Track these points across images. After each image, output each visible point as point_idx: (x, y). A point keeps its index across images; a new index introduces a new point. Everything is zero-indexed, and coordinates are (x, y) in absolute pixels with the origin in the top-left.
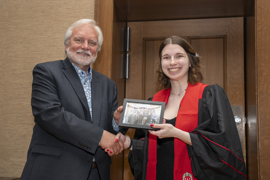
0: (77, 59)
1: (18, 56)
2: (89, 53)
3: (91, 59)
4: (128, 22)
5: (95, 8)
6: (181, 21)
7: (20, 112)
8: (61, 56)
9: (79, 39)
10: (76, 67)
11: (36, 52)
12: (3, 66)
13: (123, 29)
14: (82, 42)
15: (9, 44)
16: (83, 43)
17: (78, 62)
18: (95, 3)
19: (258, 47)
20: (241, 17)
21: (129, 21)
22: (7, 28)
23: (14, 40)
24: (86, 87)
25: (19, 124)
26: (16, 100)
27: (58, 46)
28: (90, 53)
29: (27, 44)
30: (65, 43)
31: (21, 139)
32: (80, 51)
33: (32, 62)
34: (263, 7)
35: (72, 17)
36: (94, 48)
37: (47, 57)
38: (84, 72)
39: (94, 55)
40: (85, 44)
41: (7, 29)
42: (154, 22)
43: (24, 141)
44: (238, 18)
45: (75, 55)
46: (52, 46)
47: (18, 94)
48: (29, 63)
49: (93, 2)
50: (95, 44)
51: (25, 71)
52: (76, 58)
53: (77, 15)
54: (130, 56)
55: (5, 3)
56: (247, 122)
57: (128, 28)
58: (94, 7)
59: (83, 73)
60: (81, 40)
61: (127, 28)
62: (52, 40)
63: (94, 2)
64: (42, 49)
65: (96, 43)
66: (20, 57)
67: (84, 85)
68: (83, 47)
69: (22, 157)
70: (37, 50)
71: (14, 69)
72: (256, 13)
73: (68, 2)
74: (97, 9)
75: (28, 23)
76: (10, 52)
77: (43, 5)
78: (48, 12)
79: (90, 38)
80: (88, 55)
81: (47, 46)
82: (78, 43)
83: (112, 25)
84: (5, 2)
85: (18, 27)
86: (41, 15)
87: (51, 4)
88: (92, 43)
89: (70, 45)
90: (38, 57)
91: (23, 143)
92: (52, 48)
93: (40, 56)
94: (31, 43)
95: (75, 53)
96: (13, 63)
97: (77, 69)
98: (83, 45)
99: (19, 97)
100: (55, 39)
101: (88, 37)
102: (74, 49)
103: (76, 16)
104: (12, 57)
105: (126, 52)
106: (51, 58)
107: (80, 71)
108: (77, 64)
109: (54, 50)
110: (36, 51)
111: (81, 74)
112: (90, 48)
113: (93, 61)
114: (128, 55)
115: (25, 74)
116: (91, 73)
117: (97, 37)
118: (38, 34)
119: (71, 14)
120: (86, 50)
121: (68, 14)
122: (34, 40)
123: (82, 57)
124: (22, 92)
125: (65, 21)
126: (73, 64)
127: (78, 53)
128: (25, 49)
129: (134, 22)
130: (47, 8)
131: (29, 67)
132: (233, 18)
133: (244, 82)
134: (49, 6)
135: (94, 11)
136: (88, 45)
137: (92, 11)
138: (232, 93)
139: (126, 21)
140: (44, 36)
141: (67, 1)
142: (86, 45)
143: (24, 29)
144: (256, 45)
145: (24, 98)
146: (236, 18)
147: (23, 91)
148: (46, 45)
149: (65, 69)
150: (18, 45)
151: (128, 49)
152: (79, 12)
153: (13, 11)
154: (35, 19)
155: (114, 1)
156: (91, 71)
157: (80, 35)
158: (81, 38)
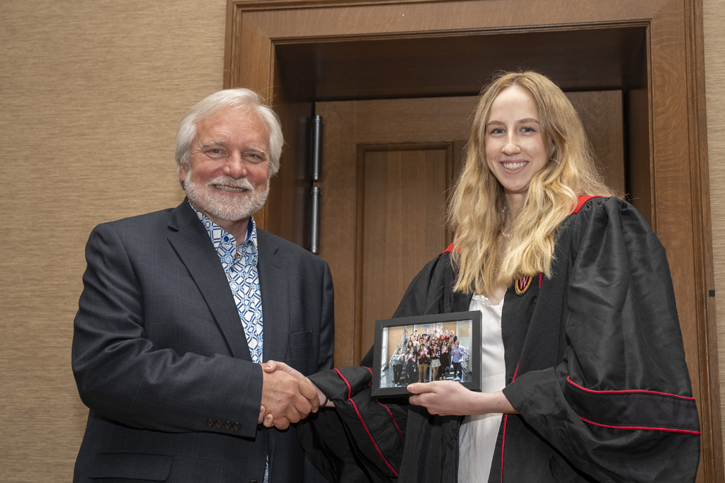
0: (213, 204)
1: (18, 195)
2: (246, 183)
3: (252, 199)
4: (316, 103)
5: (225, 67)
7: (20, 346)
8: (132, 194)
9: (217, 147)
10: (208, 224)
11: (65, 185)
13: (303, 121)
14: (225, 156)
16: (228, 157)
17: (217, 213)
18: (225, 53)
19: (657, 172)
20: (615, 91)
21: (321, 100)
23: (9, 152)
24: (237, 278)
25: (15, 379)
26: (10, 314)
27: (125, 167)
28: (249, 184)
29: (41, 163)
30: (178, 160)
31: (21, 420)
32: (220, 180)
33: (54, 209)
34: (667, 67)
35: (163, 89)
36: (259, 169)
37: (94, 198)
38: (230, 236)
40: (233, 161)
42: (387, 101)
43: (28, 427)
44: (609, 92)
45: (207, 193)
46: (109, 166)
47: (14, 298)
48: (48, 212)
49: (221, 49)
50: (261, 158)
51: (35, 234)
52: (211, 201)
53: (176, 85)
54: (321, 193)
57: (318, 117)
58: (222, 65)
59: (226, 239)
60: (223, 150)
61: (314, 117)
62: (109, 152)
63: (223, 52)
64: (81, 176)
66: (23, 198)
67: (231, 273)
68: (227, 169)
69: (22, 471)
70: (67, 178)
71: (7, 229)
72: (649, 83)
73: (154, 51)
74: (231, 69)
75: (46, 106)
78: (100, 77)
79: (247, 145)
80: (245, 190)
81: (94, 166)
82: (215, 159)
85: (19, 116)
86: (80, 85)
87: (109, 57)
88: (253, 156)
89: (192, 165)
90: (71, 198)
91: (25, 431)
92: (109, 172)
93: (75, 194)
94: (52, 159)
95: (207, 185)
96: (3, 214)
97: (211, 228)
98: (228, 164)
99: (17, 305)
100: (117, 148)
101: (240, 142)
102: (203, 177)
103: (175, 87)
105: (310, 182)
106: (107, 199)
107: (217, 234)
109: (115, 179)
110: (66, 181)
111: (223, 241)
112: (248, 171)
113: (259, 205)
114: (316, 188)
115: (35, 242)
116: (254, 240)
117: (265, 139)
118: (73, 136)
119: (162, 83)
120: (236, 179)
121: (154, 81)
122: (60, 150)
123: (226, 198)
124: (27, 291)
125: (146, 102)
126: (200, 215)
127: (215, 185)
128: (36, 176)
129: (332, 103)
130: (97, 67)
131: (47, 224)
132: (594, 93)
134: (103, 62)
135: (222, 74)
137: (218, 75)
139: (313, 100)
140: (89, 141)
141: (153, 49)
142: (236, 164)
143: (36, 122)
144: (651, 165)
145: (30, 308)
146: (603, 92)
147: (29, 288)
148: (92, 166)
150: (18, 166)
151: (316, 174)
152: (184, 78)
153: (8, 75)
154: (64, 97)
155: (277, 47)
156: (253, 233)
157: (218, 136)
158: (221, 144)
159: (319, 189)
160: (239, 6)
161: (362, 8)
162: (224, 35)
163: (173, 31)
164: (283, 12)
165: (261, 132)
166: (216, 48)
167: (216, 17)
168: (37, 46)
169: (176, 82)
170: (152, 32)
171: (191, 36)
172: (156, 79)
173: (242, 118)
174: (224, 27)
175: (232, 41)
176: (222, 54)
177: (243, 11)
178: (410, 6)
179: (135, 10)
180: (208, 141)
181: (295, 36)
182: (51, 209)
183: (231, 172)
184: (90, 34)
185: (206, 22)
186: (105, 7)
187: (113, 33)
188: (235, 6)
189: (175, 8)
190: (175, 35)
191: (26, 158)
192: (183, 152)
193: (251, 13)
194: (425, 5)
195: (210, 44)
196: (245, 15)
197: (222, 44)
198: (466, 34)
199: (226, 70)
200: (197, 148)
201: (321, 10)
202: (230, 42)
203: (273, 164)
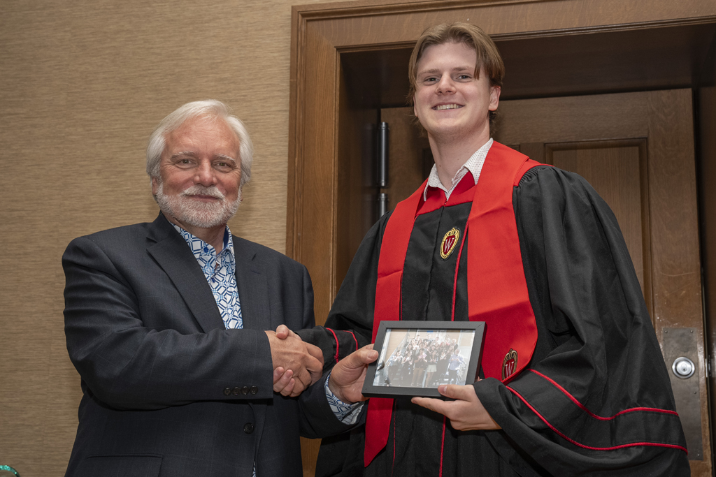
0: (187, 211)
1: (92, 208)
2: (217, 192)
3: (224, 206)
4: (382, 110)
5: (291, 77)
6: (523, 102)
9: (186, 157)
10: (186, 236)
11: (137, 197)
12: (51, 236)
13: (369, 128)
14: (194, 165)
15: (69, 178)
16: (198, 166)
17: (190, 220)
18: (291, 63)
20: (685, 90)
21: (386, 106)
22: (63, 135)
23: (82, 166)
24: (218, 288)
28: (219, 192)
29: (113, 177)
30: (150, 173)
32: (192, 190)
36: (229, 177)
38: (210, 247)
39: (231, 196)
40: (202, 169)
41: (64, 137)
44: (678, 91)
49: (287, 59)
50: (231, 166)
53: (244, 96)
54: (389, 200)
55: (59, 69)
56: (713, 373)
57: (384, 123)
58: (288, 75)
59: (206, 250)
60: (192, 160)
61: (380, 124)
63: (289, 61)
65: (233, 162)
66: (96, 211)
67: (213, 283)
68: (197, 178)
70: (139, 190)
73: (221, 62)
74: (297, 79)
75: (117, 120)
76: (71, 198)
77: (155, 73)
78: (169, 90)
79: (216, 153)
80: (216, 198)
82: (184, 169)
83: (337, 120)
84: (57, 67)
85: (91, 130)
86: (150, 99)
87: (177, 70)
88: (223, 164)
94: (124, 172)
95: (179, 195)
96: (78, 227)
97: (191, 240)
98: (198, 172)
101: (209, 151)
102: (175, 187)
103: (242, 97)
104: (76, 210)
105: (378, 188)
107: (197, 246)
108: (189, 226)
110: (138, 194)
111: (203, 252)
112: (218, 179)
114: (383, 195)
116: (232, 249)
117: (235, 147)
119: (230, 94)
120: (207, 187)
121: (222, 93)
122: (131, 163)
128: (108, 189)
129: (398, 109)
130: (165, 80)
132: (663, 92)
133: (699, 263)
134: (171, 75)
135: (289, 84)
136: (211, 170)
137: (285, 84)
138: (667, 294)
139: (378, 106)
141: (219, 61)
142: (207, 172)
143: (107, 136)
146: (672, 91)
149: (156, 242)
150: (91, 179)
151: (383, 180)
152: (251, 88)
153: (79, 90)
154: (134, 110)
155: (342, 56)
156: (230, 242)
157: (186, 146)
158: (190, 155)
159: (386, 195)
160: (304, 16)
161: (427, 14)
162: (289, 45)
163: (239, 42)
164: (348, 20)
165: (230, 141)
166: (282, 58)
167: (281, 27)
168: (107, 61)
169: (243, 93)
170: (218, 44)
171: (257, 47)
172: (224, 91)
173: (210, 127)
174: (290, 37)
175: (297, 50)
176: (288, 64)
177: (308, 21)
178: (474, 10)
179: (202, 23)
180: (177, 151)
181: (360, 44)
182: (123, 221)
183: (201, 180)
184: (158, 48)
185: (271, 33)
186: (172, 20)
187: (181, 46)
188: (300, 16)
189: (241, 19)
190: (242, 46)
191: (99, 172)
192: (154, 165)
193: (316, 22)
194: (490, 9)
195: (276, 55)
196: (310, 24)
197: (288, 54)
198: (532, 37)
199: (292, 80)
200: (167, 160)
201: (385, 18)
202: (296, 52)
203: (244, 173)
